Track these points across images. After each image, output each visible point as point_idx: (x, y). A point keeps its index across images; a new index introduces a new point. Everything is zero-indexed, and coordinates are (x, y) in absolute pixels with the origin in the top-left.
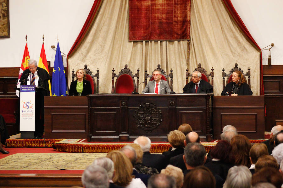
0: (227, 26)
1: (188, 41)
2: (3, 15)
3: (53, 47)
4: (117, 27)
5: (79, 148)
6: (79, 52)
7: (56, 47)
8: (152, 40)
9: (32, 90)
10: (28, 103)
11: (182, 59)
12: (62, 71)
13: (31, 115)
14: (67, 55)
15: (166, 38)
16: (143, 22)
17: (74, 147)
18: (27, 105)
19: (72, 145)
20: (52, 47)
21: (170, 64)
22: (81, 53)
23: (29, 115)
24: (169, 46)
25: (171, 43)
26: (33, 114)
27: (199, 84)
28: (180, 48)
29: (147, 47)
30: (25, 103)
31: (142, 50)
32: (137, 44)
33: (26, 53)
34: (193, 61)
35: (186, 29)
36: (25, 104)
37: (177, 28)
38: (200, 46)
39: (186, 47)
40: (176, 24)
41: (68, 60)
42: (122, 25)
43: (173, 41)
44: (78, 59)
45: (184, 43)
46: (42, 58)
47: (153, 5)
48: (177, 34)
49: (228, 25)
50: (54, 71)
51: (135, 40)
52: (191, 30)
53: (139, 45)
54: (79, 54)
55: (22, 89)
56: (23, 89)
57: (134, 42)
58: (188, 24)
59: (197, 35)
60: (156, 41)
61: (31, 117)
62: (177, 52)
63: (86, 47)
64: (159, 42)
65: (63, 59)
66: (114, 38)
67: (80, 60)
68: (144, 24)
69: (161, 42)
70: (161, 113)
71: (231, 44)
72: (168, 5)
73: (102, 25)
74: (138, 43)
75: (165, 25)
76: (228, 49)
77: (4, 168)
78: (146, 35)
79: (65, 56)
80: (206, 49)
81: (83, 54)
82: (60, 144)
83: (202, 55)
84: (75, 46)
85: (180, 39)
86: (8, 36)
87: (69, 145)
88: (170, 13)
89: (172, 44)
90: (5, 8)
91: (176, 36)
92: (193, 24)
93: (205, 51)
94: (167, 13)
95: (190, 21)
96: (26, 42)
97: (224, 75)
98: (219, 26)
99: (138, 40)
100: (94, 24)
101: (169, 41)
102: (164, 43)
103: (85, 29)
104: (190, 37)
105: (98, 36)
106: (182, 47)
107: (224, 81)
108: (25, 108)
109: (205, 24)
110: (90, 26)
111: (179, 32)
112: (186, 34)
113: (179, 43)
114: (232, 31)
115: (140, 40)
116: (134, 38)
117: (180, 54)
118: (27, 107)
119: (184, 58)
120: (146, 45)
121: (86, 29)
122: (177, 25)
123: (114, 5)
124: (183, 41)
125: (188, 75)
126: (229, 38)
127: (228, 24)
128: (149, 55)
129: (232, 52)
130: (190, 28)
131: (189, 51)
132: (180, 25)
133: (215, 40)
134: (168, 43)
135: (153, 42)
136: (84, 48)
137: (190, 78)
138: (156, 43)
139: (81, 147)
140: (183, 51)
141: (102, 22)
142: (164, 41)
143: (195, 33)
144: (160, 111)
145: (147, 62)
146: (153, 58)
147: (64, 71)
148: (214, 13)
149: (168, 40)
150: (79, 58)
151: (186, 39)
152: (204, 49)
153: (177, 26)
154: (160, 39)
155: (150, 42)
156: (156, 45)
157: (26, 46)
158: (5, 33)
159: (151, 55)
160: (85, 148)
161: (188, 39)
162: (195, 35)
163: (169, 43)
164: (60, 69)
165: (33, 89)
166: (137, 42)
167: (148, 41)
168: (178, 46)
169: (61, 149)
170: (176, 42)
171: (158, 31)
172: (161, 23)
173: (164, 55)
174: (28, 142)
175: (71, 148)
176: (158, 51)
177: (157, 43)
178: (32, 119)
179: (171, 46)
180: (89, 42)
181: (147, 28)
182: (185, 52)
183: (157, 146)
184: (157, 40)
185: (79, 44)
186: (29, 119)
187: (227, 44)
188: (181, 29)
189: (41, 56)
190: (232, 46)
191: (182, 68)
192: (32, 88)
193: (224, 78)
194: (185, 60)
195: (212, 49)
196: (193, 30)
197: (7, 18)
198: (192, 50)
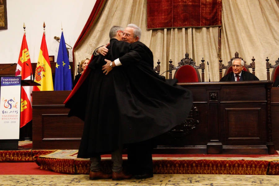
0: (268, 6)
1: (219, 27)
3: (58, 39)
4: (132, 12)
5: (70, 166)
6: (88, 43)
7: (60, 37)
8: (175, 27)
9: (16, 82)
10: (11, 100)
11: (212, 50)
12: (66, 66)
13: (14, 117)
14: (73, 48)
15: (192, 25)
16: (164, 6)
17: (64, 165)
18: (9, 104)
19: (60, 161)
20: (55, 38)
21: (197, 56)
22: (90, 45)
23: (12, 117)
24: (196, 35)
25: (198, 31)
26: (17, 116)
27: (240, 75)
28: (209, 36)
29: (169, 36)
30: (6, 100)
31: (162, 40)
32: (156, 34)
33: (24, 46)
34: (225, 52)
35: (216, 12)
36: (7, 102)
37: (205, 11)
38: (234, 34)
39: (217, 35)
40: (203, 7)
41: (75, 53)
42: (138, 10)
43: (201, 28)
44: (86, 52)
45: (214, 31)
46: (42, 50)
48: (206, 19)
49: (270, 6)
50: (57, 66)
51: (154, 27)
52: (222, 14)
53: (159, 34)
54: (87, 46)
55: (3, 83)
56: (4, 81)
57: (153, 31)
58: (219, 6)
59: (230, 20)
60: (180, 29)
61: (14, 121)
62: (205, 41)
63: (95, 37)
64: (184, 29)
65: (68, 52)
67: (89, 53)
68: (165, 8)
69: (186, 29)
70: (197, 110)
71: (274, 29)
73: (115, 10)
74: (158, 31)
75: (190, 9)
76: (271, 35)
78: (168, 22)
79: (71, 48)
81: (92, 45)
82: (44, 159)
83: (236, 45)
84: (82, 36)
85: (210, 25)
86: (5, 27)
87: (56, 161)
89: (200, 32)
91: (204, 21)
92: (225, 6)
93: (240, 39)
95: (221, 2)
96: (24, 32)
97: (269, 66)
98: (258, 7)
99: (158, 28)
100: (105, 8)
101: (197, 28)
102: (190, 30)
103: (94, 15)
104: (221, 22)
105: (110, 23)
106: (212, 35)
107: (268, 73)
108: (6, 108)
109: (240, 6)
110: (100, 11)
111: (209, 17)
112: (217, 19)
113: (208, 30)
115: (161, 28)
116: (152, 26)
117: (210, 44)
118: (9, 105)
119: (215, 48)
120: (167, 34)
121: (96, 14)
122: (206, 8)
124: (212, 27)
125: (222, 67)
127: (270, 4)
128: (171, 46)
129: (275, 38)
130: (221, 11)
131: (221, 40)
132: (209, 8)
133: (253, 25)
134: (194, 30)
135: (176, 30)
136: (93, 38)
137: (224, 71)
138: (180, 31)
139: (74, 165)
140: (212, 40)
141: (115, 6)
142: (189, 28)
143: (228, 17)
144: (195, 107)
145: (169, 54)
146: (176, 49)
147: (70, 66)
149: (195, 27)
150: (87, 50)
151: (217, 26)
152: (239, 36)
153: (206, 10)
154: (184, 25)
155: (172, 29)
156: (180, 34)
157: (25, 36)
158: (1, 24)
159: (174, 46)
160: (80, 165)
161: (219, 25)
162: (228, 20)
163: (196, 31)
164: (64, 64)
165: (18, 82)
166: (156, 30)
167: (170, 29)
168: (207, 34)
169: (46, 166)
170: (204, 29)
171: (182, 16)
172: (185, 6)
173: (189, 45)
174: (10, 154)
175: (59, 166)
176: (182, 41)
177: (182, 31)
178: (15, 122)
179: (198, 34)
180: (98, 31)
181: (169, 12)
182: (215, 41)
183: (195, 163)
184: (181, 27)
185: (87, 34)
186: (12, 122)
187: (269, 29)
188: (210, 13)
189: (42, 48)
190: (275, 31)
191: (212, 61)
192: (16, 81)
193: (268, 70)
194: (215, 51)
195: (249, 36)
196: (225, 14)
197: (3, 6)
198: (224, 39)
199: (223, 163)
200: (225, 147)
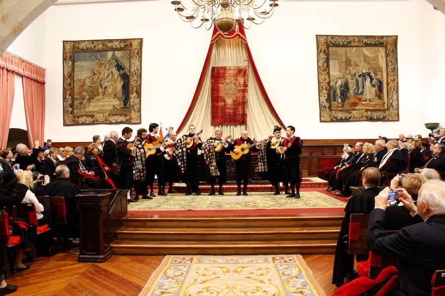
2: (138, 110)
3: (167, 129)
4: (204, 117)
8: (225, 125)
15: (233, 124)
16: (219, 115)
24: (234, 129)
35: (244, 119)
37: (239, 118)
38: (252, 128)
42: (207, 117)
43: (237, 126)
45: (243, 127)
47: (225, 105)
48: (239, 121)
58: (245, 116)
59: (251, 122)
64: (229, 126)
66: (203, 123)
72: (234, 105)
75: (232, 117)
77: (141, 208)
78: (221, 122)
80: (256, 130)
85: (241, 124)
88: (235, 109)
90: (139, 107)
91: (238, 123)
92: (248, 116)
94: (234, 109)
95: (247, 114)
98: (264, 116)
101: (235, 126)
102: (232, 127)
104: (247, 123)
111: (241, 121)
112: (244, 121)
114: (272, 120)
115: (218, 125)
116: (214, 124)
121: (186, 118)
122: (239, 116)
123: (203, 105)
126: (269, 122)
127: (269, 116)
130: (246, 118)
132: (241, 116)
133: (261, 125)
138: (227, 127)
143: (249, 121)
148: (261, 110)
151: (244, 125)
154: (229, 124)
155: (223, 126)
158: (139, 121)
161: (246, 125)
166: (215, 126)
168: (240, 128)
170: (239, 126)
171: (228, 120)
172: (230, 115)
176: (228, 130)
179: (236, 128)
181: (222, 118)
184: (227, 125)
185: (182, 127)
188: (241, 119)
195: (260, 131)
196: (248, 119)
197: (139, 113)
199: (253, 188)
200: (252, 181)
